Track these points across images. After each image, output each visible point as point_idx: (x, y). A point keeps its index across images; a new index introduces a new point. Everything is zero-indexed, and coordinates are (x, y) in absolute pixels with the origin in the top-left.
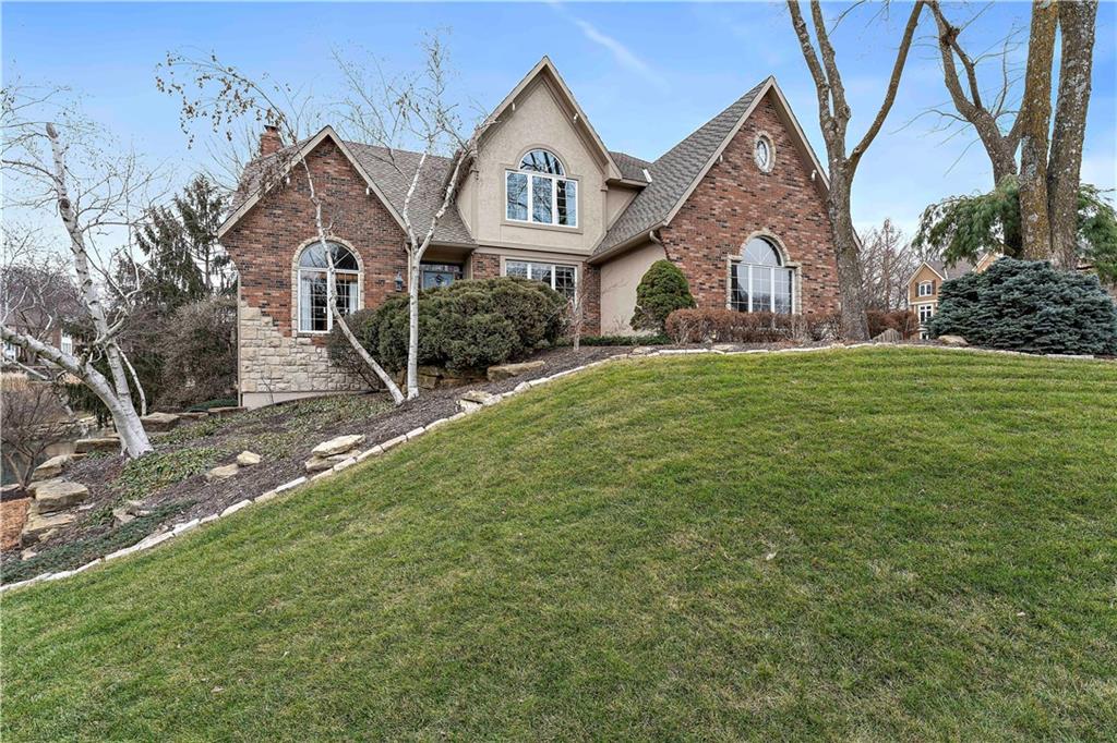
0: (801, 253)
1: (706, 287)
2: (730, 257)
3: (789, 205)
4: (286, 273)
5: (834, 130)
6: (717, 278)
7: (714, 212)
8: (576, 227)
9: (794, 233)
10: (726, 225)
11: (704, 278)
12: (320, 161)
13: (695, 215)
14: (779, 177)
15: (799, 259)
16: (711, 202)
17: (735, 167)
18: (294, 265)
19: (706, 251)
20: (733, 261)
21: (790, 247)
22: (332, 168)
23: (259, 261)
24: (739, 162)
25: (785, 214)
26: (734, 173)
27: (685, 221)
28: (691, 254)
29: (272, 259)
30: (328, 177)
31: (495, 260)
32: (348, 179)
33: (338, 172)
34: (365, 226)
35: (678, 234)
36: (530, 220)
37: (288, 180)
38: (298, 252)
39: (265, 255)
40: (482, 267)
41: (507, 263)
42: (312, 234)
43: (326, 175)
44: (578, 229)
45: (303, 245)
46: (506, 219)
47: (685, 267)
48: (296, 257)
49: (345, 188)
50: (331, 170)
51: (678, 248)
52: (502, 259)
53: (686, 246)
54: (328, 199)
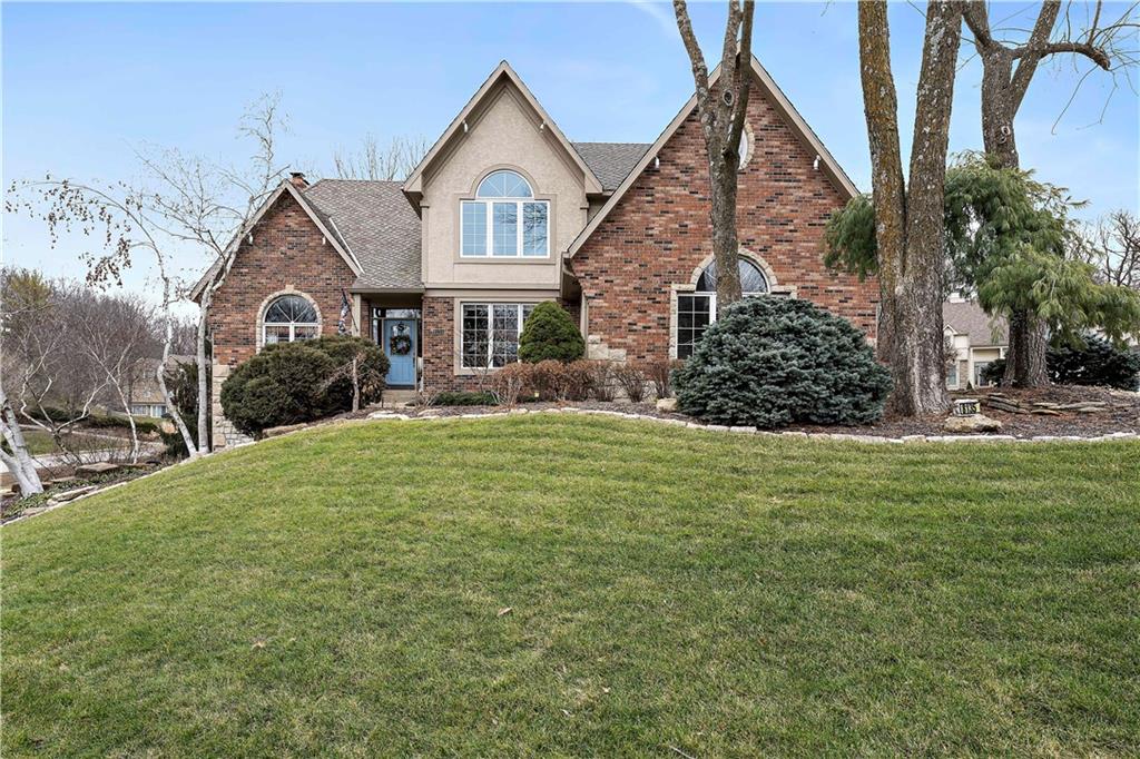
0: (798, 272)
1: (639, 326)
2: (675, 287)
3: (776, 209)
4: (251, 330)
5: (711, 124)
6: (655, 315)
7: (650, 232)
8: (548, 257)
9: (786, 247)
10: (670, 246)
11: (635, 316)
12: (282, 215)
13: (623, 238)
14: (761, 174)
15: (794, 281)
16: (647, 219)
17: (687, 170)
18: (258, 321)
19: (637, 283)
20: (678, 292)
21: (778, 266)
22: (292, 221)
23: (228, 319)
24: (692, 163)
25: (771, 222)
26: (684, 178)
27: (606, 248)
28: (616, 288)
29: (239, 317)
30: (290, 231)
31: (449, 303)
32: (308, 229)
33: (299, 224)
34: (324, 276)
35: (596, 265)
36: (490, 254)
37: (251, 239)
38: (261, 308)
39: (234, 314)
40: (433, 313)
41: (465, 306)
42: (275, 289)
43: (287, 229)
44: (549, 260)
45: (266, 301)
46: (462, 256)
47: (606, 305)
48: (260, 313)
49: (305, 239)
50: (292, 223)
51: (596, 281)
52: (457, 302)
53: (609, 279)
54: (289, 253)
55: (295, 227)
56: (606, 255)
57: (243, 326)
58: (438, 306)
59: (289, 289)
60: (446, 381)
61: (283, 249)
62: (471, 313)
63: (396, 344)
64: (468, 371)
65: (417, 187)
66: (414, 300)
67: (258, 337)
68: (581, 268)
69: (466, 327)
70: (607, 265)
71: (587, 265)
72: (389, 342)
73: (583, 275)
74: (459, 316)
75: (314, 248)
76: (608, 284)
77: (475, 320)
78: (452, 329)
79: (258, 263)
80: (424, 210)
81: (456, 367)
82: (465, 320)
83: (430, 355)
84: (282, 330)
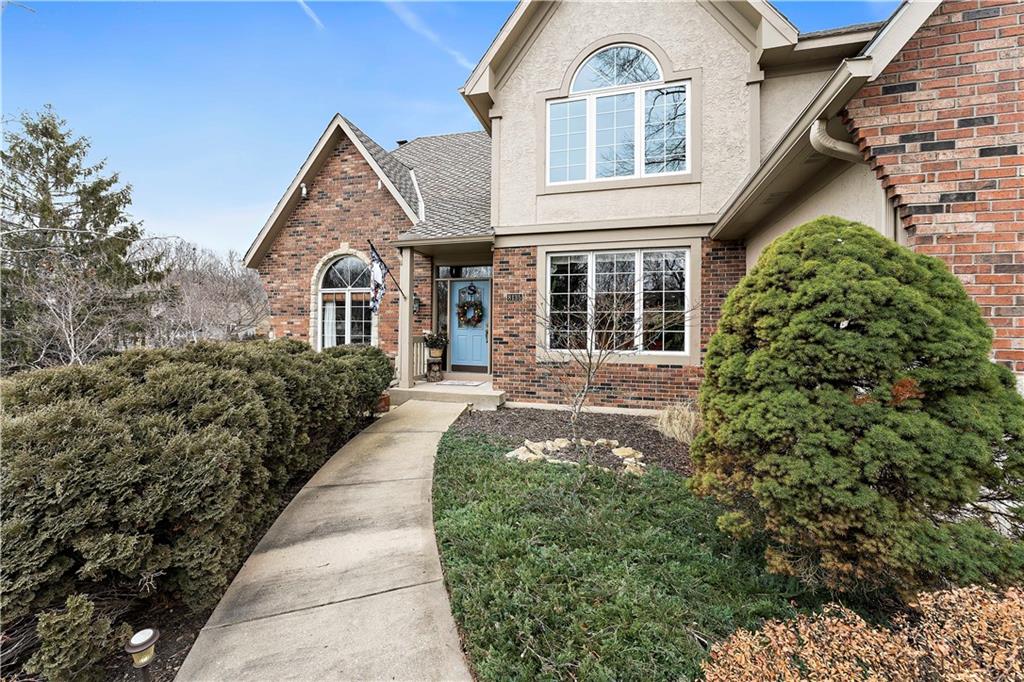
4: (306, 298)
8: (687, 171)
12: (336, 159)
18: (314, 288)
22: (348, 166)
29: (295, 283)
30: (346, 178)
31: (528, 254)
32: (364, 173)
33: (356, 169)
34: (382, 229)
35: (945, 103)
36: (591, 177)
37: (304, 191)
38: (316, 272)
39: (289, 279)
40: (506, 270)
41: (552, 258)
42: (330, 249)
43: (343, 176)
44: (690, 175)
45: (320, 264)
46: (548, 184)
47: (989, 227)
48: (314, 278)
49: (361, 186)
50: (347, 168)
51: (944, 156)
52: (541, 254)
53: (996, 141)
54: (346, 204)
55: (351, 173)
56: (983, 67)
57: (298, 293)
58: (514, 260)
59: (344, 248)
60: (524, 369)
61: (339, 200)
62: (562, 269)
63: (464, 313)
64: (556, 355)
65: (483, 86)
66: (483, 253)
67: (312, 306)
68: (885, 121)
69: (554, 289)
70: (994, 98)
71: (908, 108)
72: (456, 310)
73: (893, 140)
74: (544, 272)
75: (371, 196)
76: (996, 161)
77: (567, 279)
78: (533, 293)
79: (314, 219)
80: (495, 123)
81: (539, 351)
82: (552, 278)
83: (502, 331)
84: (339, 298)
